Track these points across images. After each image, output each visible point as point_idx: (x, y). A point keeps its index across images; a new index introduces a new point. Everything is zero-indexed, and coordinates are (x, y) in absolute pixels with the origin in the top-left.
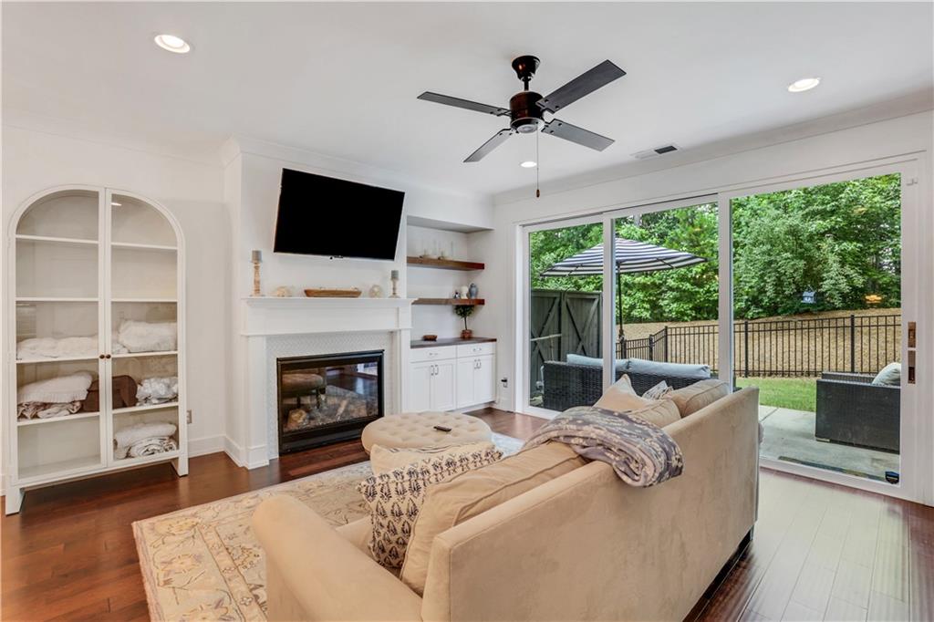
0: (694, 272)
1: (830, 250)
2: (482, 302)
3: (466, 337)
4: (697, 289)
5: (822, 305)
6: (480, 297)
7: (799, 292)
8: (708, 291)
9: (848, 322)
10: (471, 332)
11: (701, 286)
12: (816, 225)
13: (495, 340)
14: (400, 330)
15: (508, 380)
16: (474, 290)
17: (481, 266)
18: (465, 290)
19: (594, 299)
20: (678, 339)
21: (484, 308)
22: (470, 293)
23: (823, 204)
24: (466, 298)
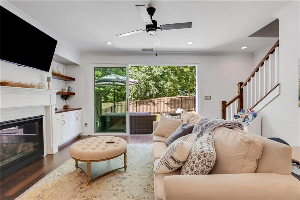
0: (118, 87)
1: (151, 83)
2: (74, 94)
3: (66, 109)
4: (119, 92)
5: (151, 96)
6: (72, 92)
7: (145, 93)
8: (122, 93)
9: (158, 101)
10: (68, 106)
11: (120, 92)
12: (148, 77)
13: (81, 109)
14: (52, 105)
15: (88, 124)
16: (70, 88)
17: (74, 79)
18: (67, 89)
19: (100, 94)
20: (121, 107)
21: (75, 96)
22: (68, 90)
23: (149, 72)
24: (67, 92)
